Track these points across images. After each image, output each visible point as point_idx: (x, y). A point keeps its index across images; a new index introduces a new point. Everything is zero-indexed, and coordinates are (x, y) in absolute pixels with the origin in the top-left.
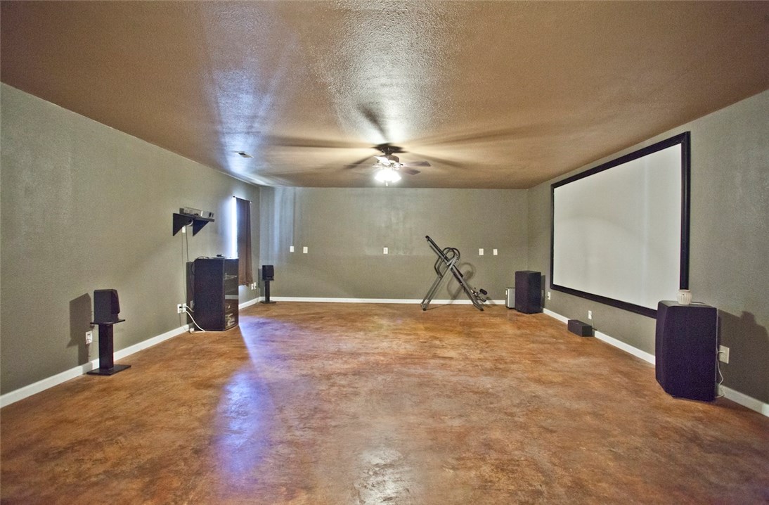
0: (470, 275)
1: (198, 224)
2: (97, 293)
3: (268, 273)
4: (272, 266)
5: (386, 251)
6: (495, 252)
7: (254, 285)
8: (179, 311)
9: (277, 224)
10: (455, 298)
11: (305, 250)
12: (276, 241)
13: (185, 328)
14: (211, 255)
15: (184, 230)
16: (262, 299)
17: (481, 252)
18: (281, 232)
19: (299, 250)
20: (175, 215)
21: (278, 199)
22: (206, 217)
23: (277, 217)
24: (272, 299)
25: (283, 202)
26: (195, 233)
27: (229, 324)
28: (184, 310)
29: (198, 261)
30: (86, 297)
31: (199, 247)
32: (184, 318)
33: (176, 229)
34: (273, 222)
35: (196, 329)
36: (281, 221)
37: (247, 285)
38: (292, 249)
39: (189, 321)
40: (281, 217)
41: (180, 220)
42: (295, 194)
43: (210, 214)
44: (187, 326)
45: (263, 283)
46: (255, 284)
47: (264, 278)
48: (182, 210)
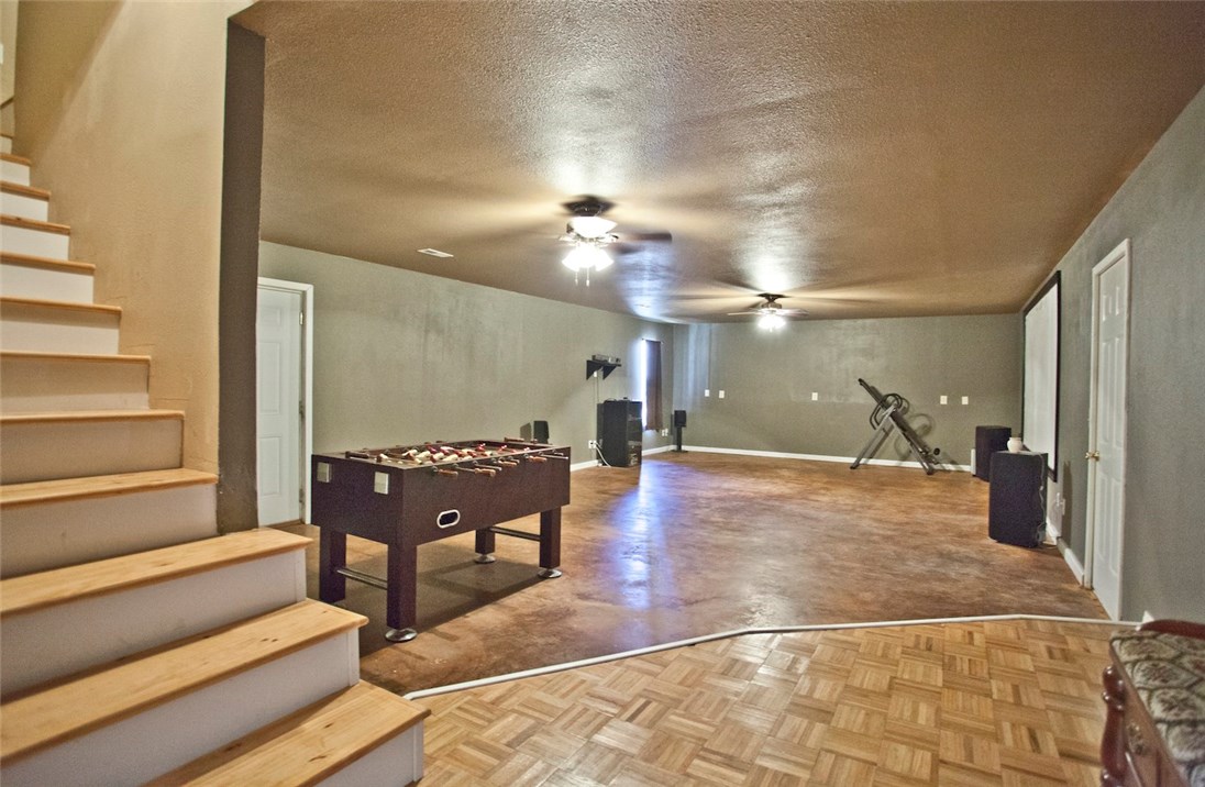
0: (927, 429)
1: (607, 369)
2: (536, 422)
3: (680, 419)
4: (684, 412)
5: (815, 397)
6: (965, 400)
7: (665, 432)
8: (590, 447)
9: (691, 365)
10: (904, 458)
11: (722, 394)
12: (690, 385)
13: (594, 463)
14: (618, 397)
15: (595, 374)
16: (673, 447)
17: (944, 400)
18: (695, 375)
19: (714, 393)
20: (588, 362)
21: (692, 337)
22: (614, 362)
23: (691, 357)
24: (684, 448)
25: (698, 340)
26: (605, 377)
27: (632, 463)
28: (595, 447)
29: (606, 402)
30: (528, 425)
31: (609, 390)
32: (594, 454)
33: (589, 374)
34: (687, 362)
35: (604, 464)
36: (695, 363)
37: (658, 431)
38: (707, 393)
39: (598, 457)
40: (696, 358)
41: (593, 366)
42: (711, 331)
43: (617, 360)
44: (596, 461)
45: (675, 430)
46: (667, 431)
47: (676, 424)
48: (594, 357)
